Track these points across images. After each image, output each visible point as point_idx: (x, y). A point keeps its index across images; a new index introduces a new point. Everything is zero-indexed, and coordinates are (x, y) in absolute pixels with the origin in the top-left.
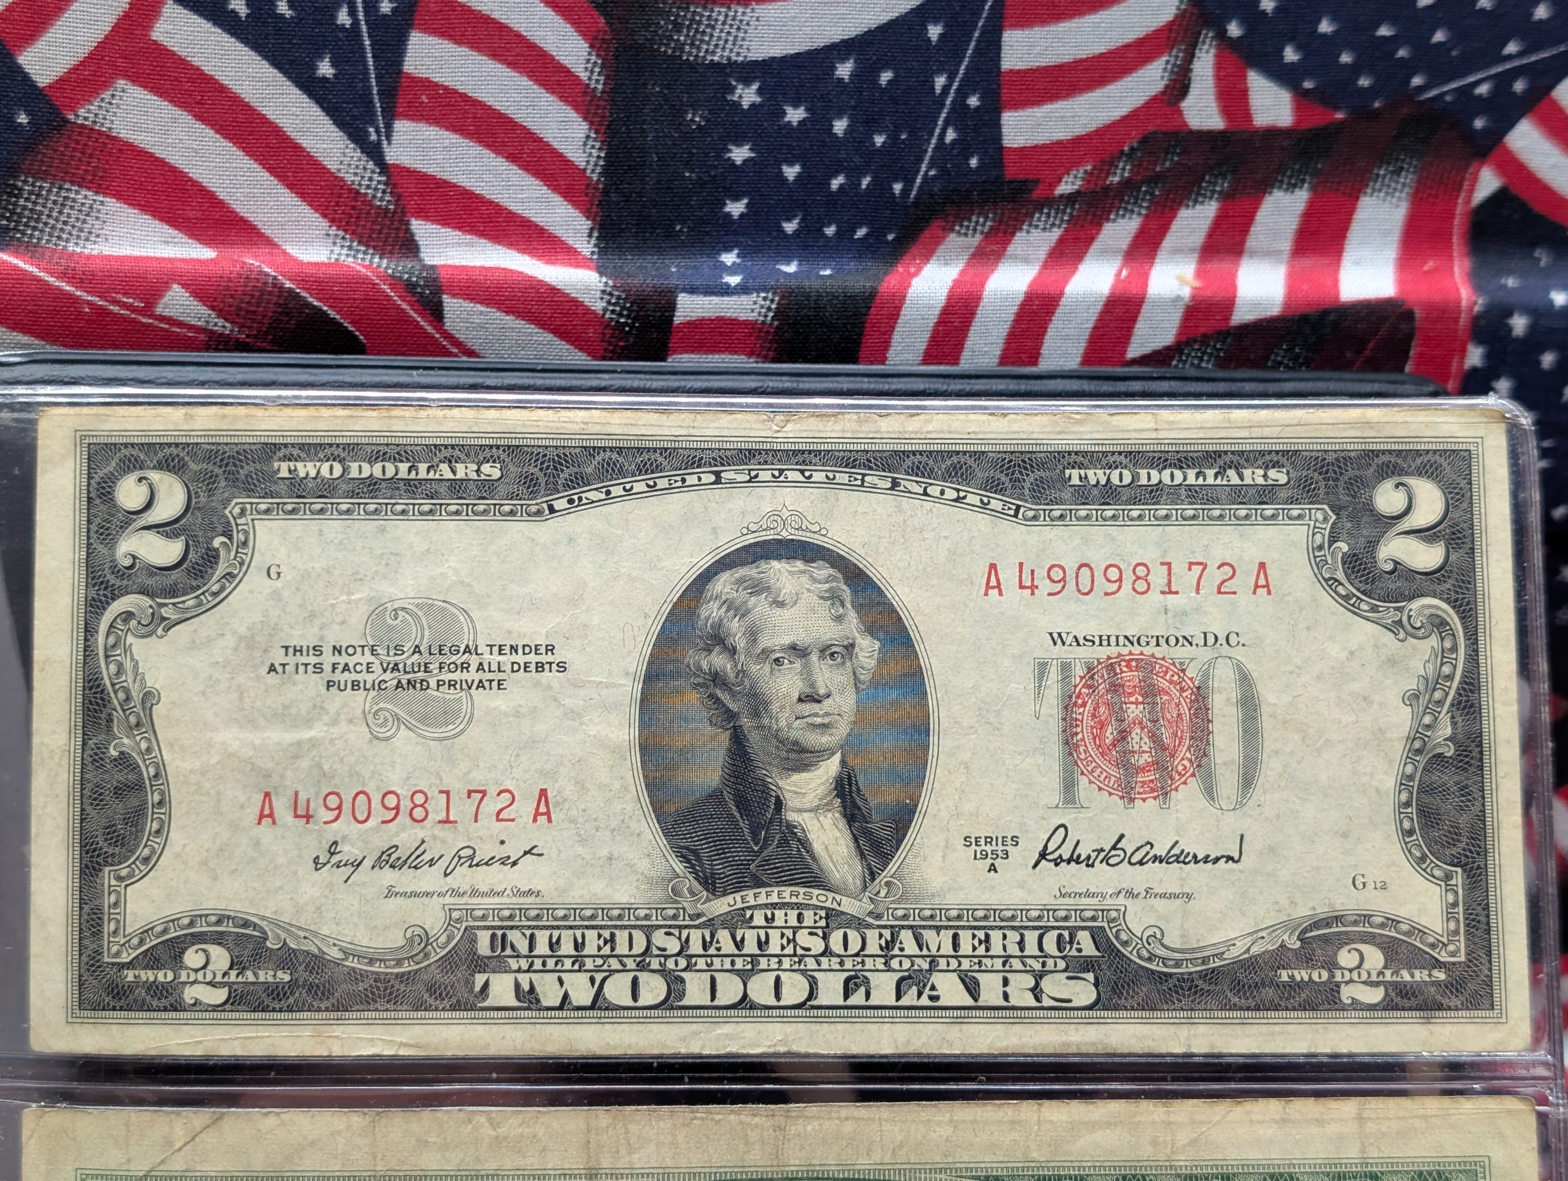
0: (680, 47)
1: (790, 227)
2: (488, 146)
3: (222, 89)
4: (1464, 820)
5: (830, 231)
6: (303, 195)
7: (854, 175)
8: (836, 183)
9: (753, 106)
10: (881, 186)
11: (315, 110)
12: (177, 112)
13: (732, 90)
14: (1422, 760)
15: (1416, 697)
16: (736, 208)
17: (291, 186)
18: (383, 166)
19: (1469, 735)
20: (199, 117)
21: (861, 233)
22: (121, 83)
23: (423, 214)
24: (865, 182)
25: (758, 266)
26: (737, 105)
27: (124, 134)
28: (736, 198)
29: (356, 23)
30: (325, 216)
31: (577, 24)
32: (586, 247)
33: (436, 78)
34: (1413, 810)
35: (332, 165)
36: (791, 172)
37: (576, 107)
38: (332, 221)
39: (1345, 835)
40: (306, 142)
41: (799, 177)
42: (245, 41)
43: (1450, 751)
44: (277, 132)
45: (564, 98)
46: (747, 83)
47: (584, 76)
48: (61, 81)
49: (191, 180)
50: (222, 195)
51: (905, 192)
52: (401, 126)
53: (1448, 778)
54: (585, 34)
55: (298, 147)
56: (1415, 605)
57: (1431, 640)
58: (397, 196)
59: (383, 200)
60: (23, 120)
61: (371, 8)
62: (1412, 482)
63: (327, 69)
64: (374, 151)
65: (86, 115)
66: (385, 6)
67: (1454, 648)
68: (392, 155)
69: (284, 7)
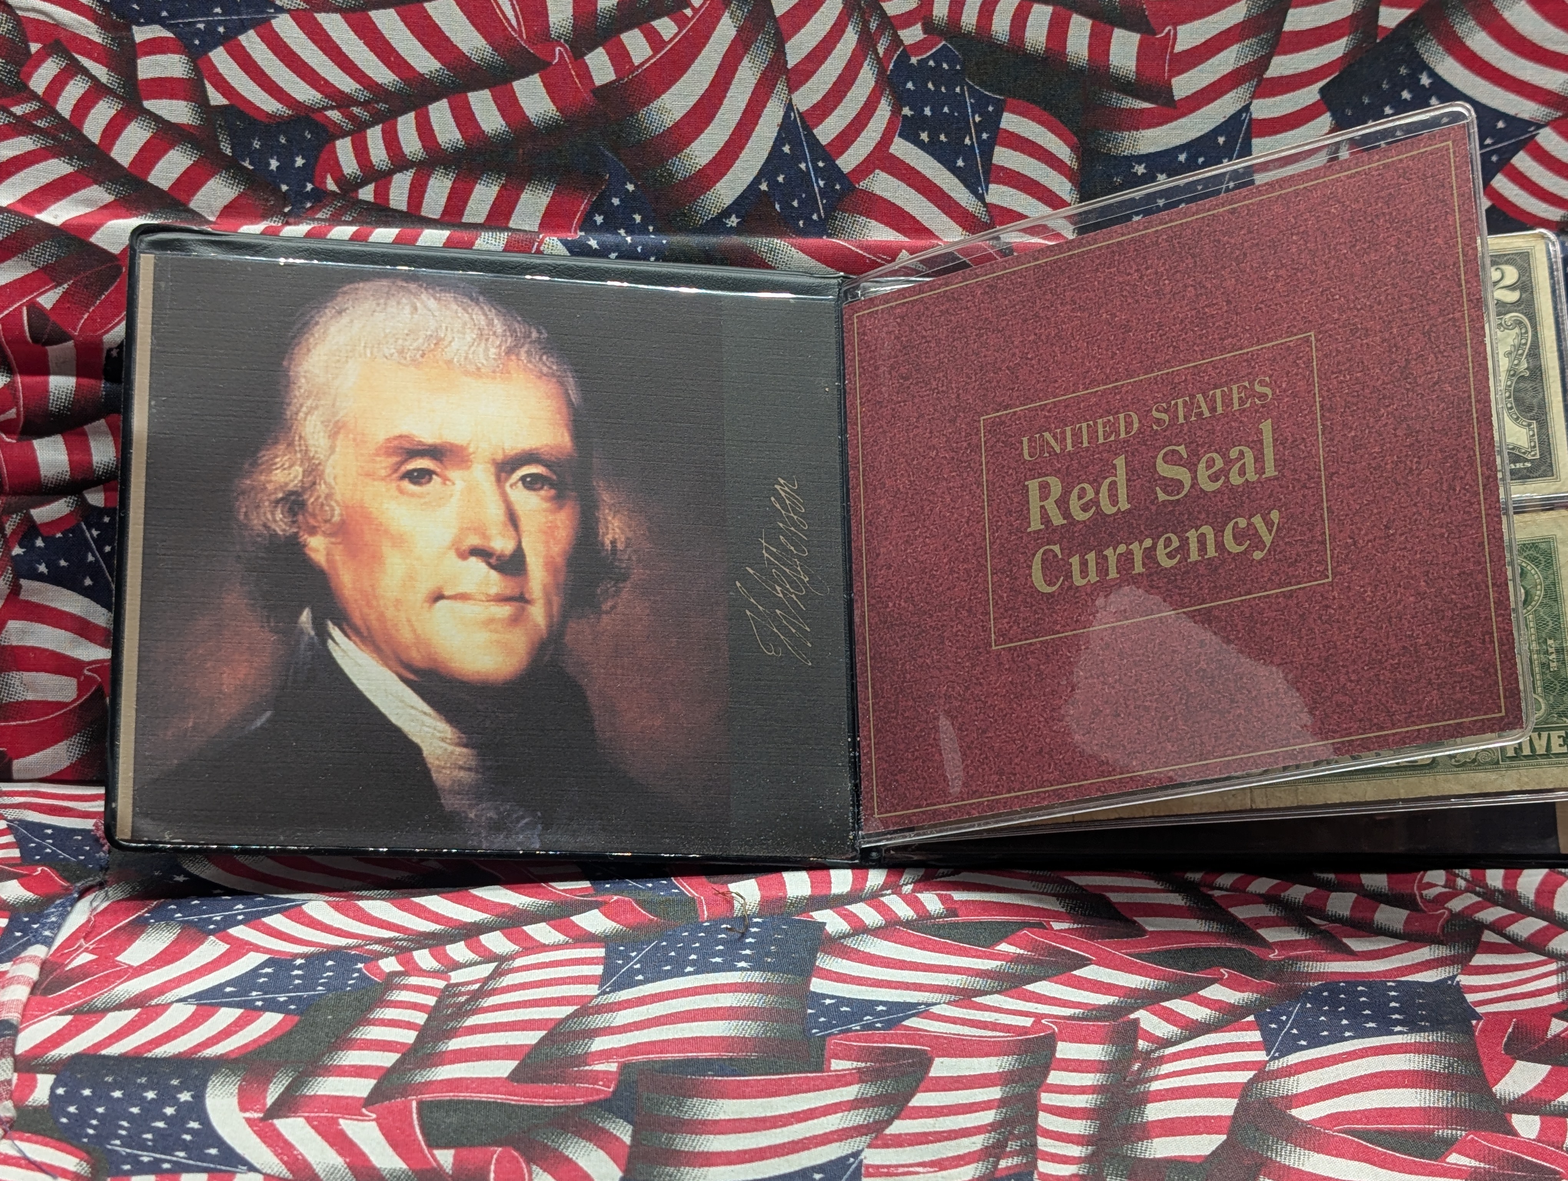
0: (1110, 149)
2: (1029, 194)
3: (918, 172)
4: (1535, 401)
6: (951, 217)
9: (1143, 174)
11: (956, 181)
12: (900, 183)
13: (1133, 167)
14: (1515, 379)
15: (1510, 353)
16: (1137, 219)
17: (946, 213)
18: (986, 205)
19: (1535, 367)
20: (909, 185)
22: (877, 171)
23: (1002, 224)
26: (1136, 173)
27: (878, 193)
28: (1136, 215)
29: (973, 143)
30: (961, 227)
31: (1065, 141)
33: (1006, 165)
34: (1512, 399)
35: (963, 204)
36: (1161, 202)
37: (1066, 177)
38: (964, 229)
40: (953, 195)
41: (1164, 204)
42: (927, 152)
43: (1527, 374)
44: (941, 190)
45: (1061, 173)
46: (1140, 164)
47: (1069, 163)
48: (854, 170)
49: (904, 211)
50: (919, 218)
52: (992, 186)
53: (1528, 385)
54: (1068, 145)
55: (949, 197)
56: (1508, 316)
57: (1517, 330)
58: (991, 217)
59: (985, 219)
60: (838, 187)
61: (979, 137)
62: (1504, 267)
63: (960, 163)
64: (981, 198)
65: (862, 185)
66: (985, 136)
67: (1526, 332)
68: (989, 199)
69: (942, 137)
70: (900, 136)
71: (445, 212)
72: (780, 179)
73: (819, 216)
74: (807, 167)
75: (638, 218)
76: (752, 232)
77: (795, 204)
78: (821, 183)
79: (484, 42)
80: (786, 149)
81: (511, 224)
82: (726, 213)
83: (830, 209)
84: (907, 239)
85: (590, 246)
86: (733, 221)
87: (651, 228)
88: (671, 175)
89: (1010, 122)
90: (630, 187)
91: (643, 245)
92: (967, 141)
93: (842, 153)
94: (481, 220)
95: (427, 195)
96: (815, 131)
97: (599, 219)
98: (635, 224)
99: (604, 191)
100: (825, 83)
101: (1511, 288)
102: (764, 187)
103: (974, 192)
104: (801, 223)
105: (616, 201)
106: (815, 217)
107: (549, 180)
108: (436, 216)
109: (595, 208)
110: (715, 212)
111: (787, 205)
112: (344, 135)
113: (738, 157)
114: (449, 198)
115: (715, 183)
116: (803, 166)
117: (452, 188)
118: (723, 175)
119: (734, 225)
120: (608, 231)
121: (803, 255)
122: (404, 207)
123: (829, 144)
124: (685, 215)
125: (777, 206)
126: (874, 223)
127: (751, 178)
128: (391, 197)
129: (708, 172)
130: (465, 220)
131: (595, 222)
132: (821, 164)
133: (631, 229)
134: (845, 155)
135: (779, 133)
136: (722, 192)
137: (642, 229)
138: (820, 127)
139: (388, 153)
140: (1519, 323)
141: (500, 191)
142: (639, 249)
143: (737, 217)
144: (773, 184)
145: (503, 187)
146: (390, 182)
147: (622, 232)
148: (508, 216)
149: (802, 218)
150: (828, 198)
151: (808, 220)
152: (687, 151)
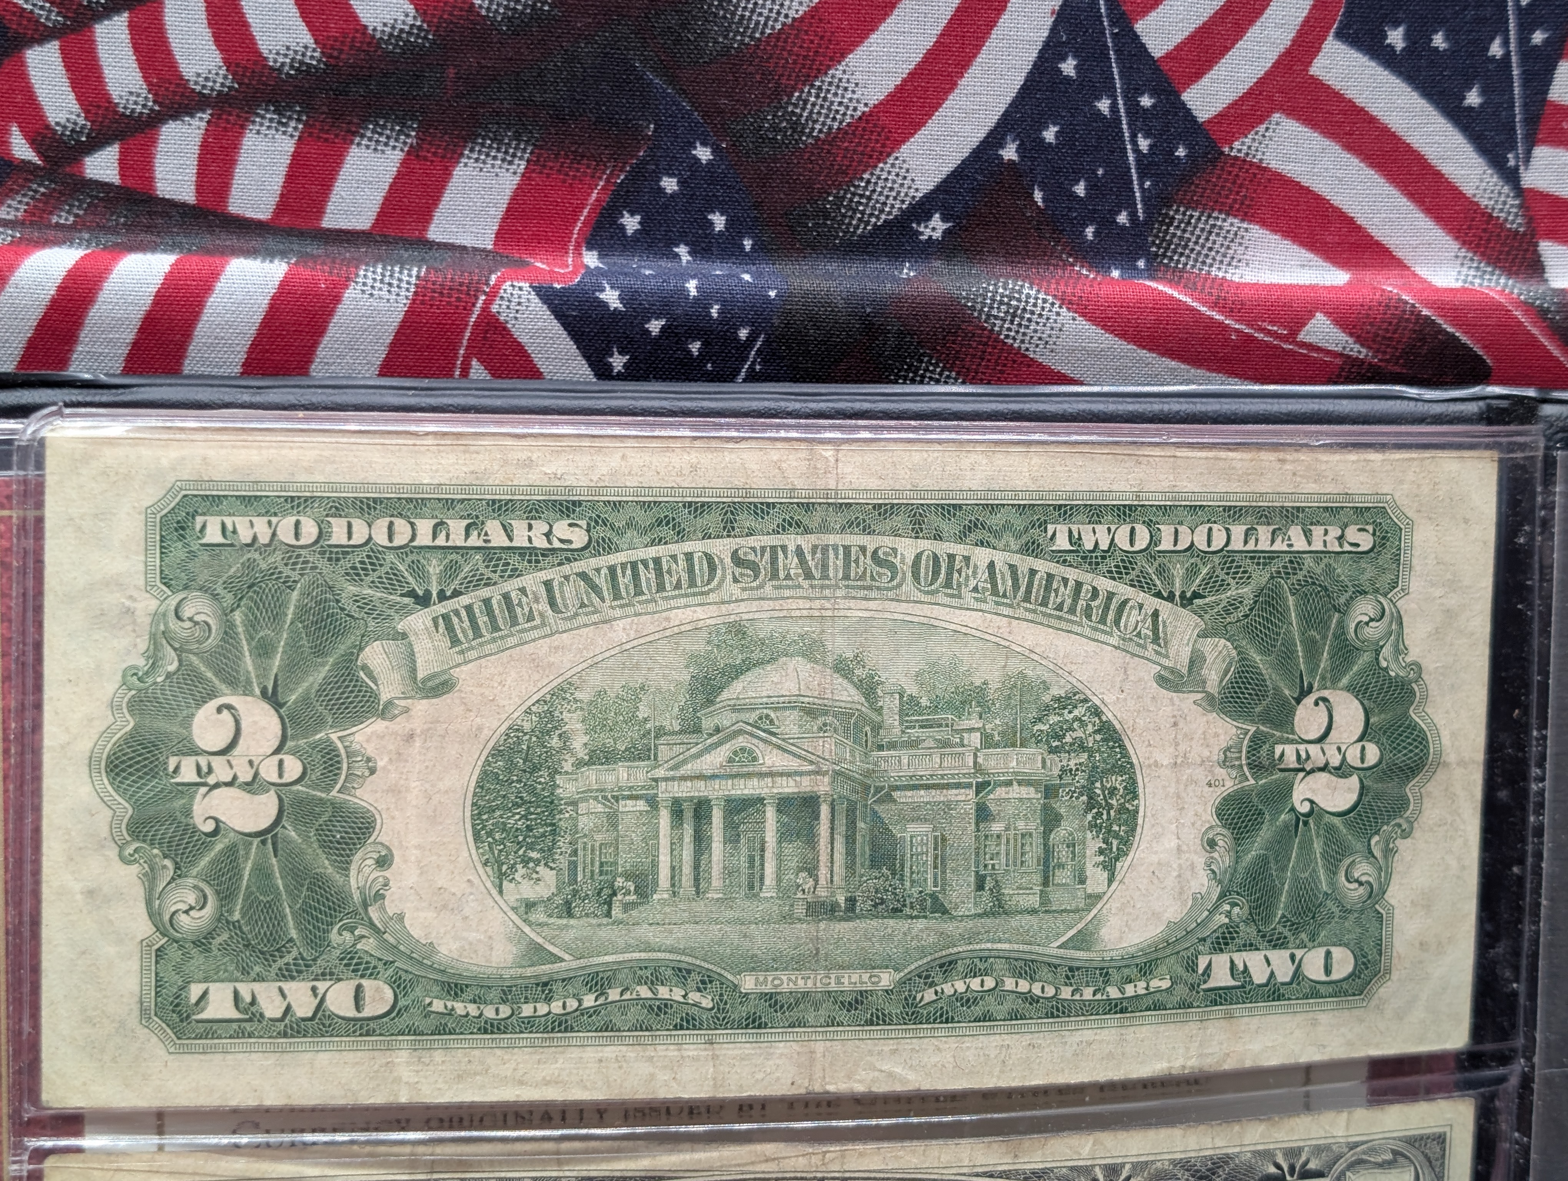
3: (1372, 120)
6: (1438, 216)
11: (1459, 137)
12: (1327, 143)
17: (1427, 208)
18: (1521, 192)
20: (1346, 148)
22: (1275, 119)
23: (1553, 235)
27: (1274, 165)
29: (1507, 53)
30: (1457, 238)
35: (1468, 190)
38: (1464, 243)
40: (1447, 169)
42: (1399, 75)
44: (1419, 157)
48: (1222, 115)
49: (1332, 206)
50: (1360, 221)
52: (1540, 151)
55: (1438, 175)
58: (1530, 220)
59: (1516, 224)
60: (1181, 152)
61: (1524, 39)
63: (1473, 98)
64: (1511, 177)
65: (1239, 147)
66: (1538, 37)
68: (1530, 180)
69: (1439, 41)
70: (1339, 35)
71: (284, 205)
72: (1050, 135)
73: (1133, 215)
74: (1114, 107)
75: (719, 221)
76: (977, 251)
77: (1080, 189)
78: (1144, 144)
80: (1069, 67)
81: (434, 233)
82: (920, 210)
83: (1160, 202)
85: (604, 305)
86: (935, 228)
87: (748, 244)
88: (797, 127)
90: (703, 154)
91: (724, 302)
92: (1496, 49)
93: (1198, 75)
94: (363, 221)
96: (1139, 27)
97: (631, 223)
98: (711, 235)
99: (643, 162)
102: (1010, 153)
103: (1497, 161)
104: (1090, 232)
105: (670, 184)
106: (1122, 218)
107: (517, 137)
108: (264, 215)
109: (623, 199)
110: (895, 208)
111: (1059, 193)
112: (41, 35)
113: (953, 85)
114: (289, 177)
115: (898, 143)
116: (1104, 105)
117: (296, 156)
118: (917, 125)
119: (937, 235)
120: (649, 249)
122: (187, 194)
123: (1168, 56)
124: (826, 215)
125: (1038, 196)
126: (1256, 230)
127: (981, 134)
128: (158, 174)
129: (884, 119)
130: (326, 223)
131: (622, 228)
132: (1146, 101)
133: (705, 246)
134: (1205, 81)
135: (1054, 30)
136: (914, 166)
137: (726, 248)
138: (1153, 16)
139: (145, 78)
141: (404, 163)
142: (714, 311)
143: (944, 219)
144: (1031, 146)
145: (413, 152)
146: (153, 141)
147: (682, 250)
148: (425, 216)
149: (1092, 221)
150: (1157, 178)
151: (1106, 223)
152: (837, 72)
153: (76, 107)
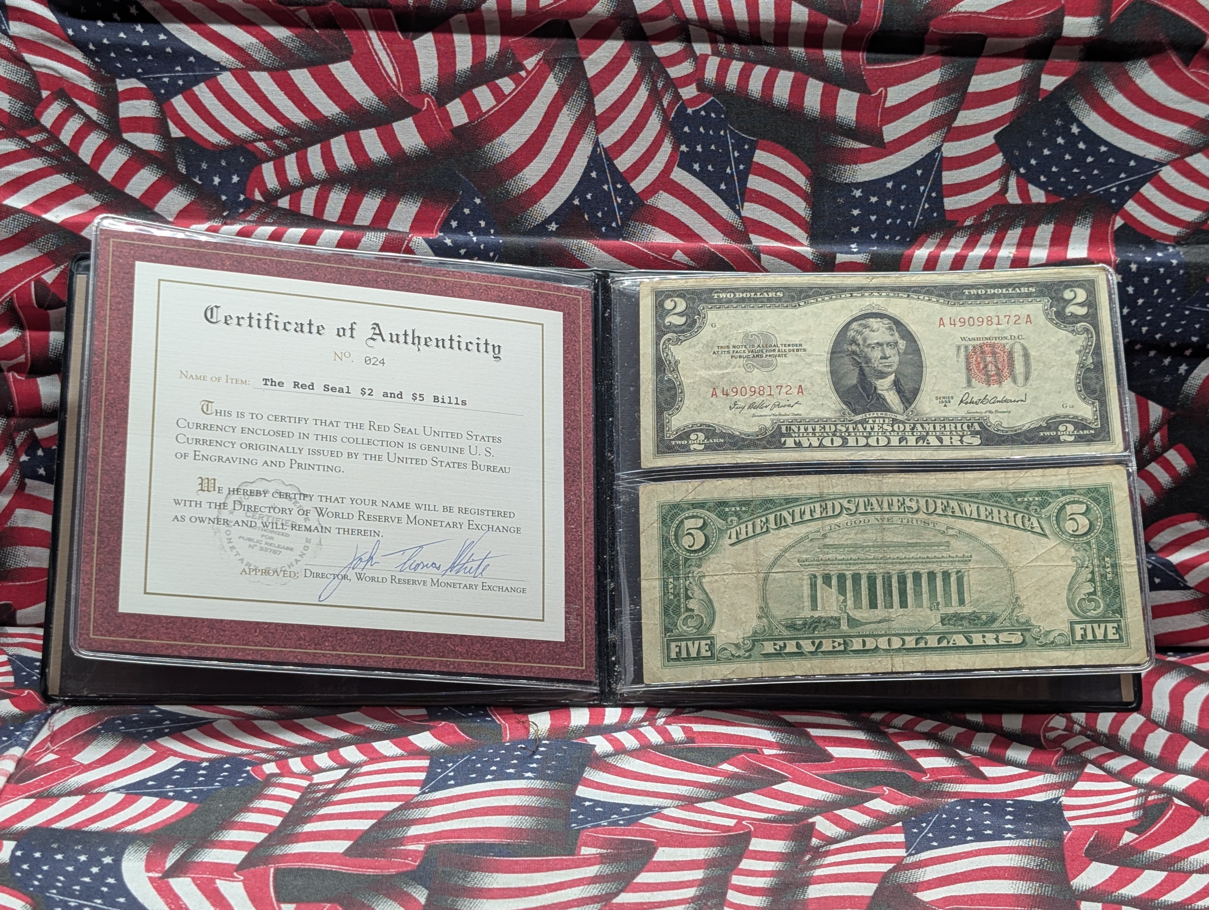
0: (835, 178)
1: (874, 236)
2: (773, 210)
3: (691, 193)
4: (1098, 386)
5: (887, 237)
6: (716, 227)
7: (895, 219)
8: (888, 222)
9: (860, 197)
10: (904, 222)
11: (720, 200)
12: (678, 200)
13: (853, 191)
14: (1083, 370)
15: (1080, 351)
16: (855, 230)
17: (711, 224)
18: (741, 218)
19: (1098, 361)
20: (684, 202)
21: (898, 238)
22: (661, 192)
23: (753, 232)
24: (898, 221)
25: (863, 248)
26: (854, 196)
27: (661, 207)
28: (855, 227)
29: (732, 172)
30: (722, 232)
31: (802, 172)
32: (806, 243)
33: (757, 189)
34: (1081, 384)
35: (725, 216)
36: (873, 218)
37: (802, 197)
38: (725, 235)
39: (1059, 392)
40: (717, 210)
41: (876, 220)
42: (698, 178)
43: (1092, 366)
44: (708, 206)
45: (798, 194)
46: (857, 189)
47: (804, 187)
48: (643, 191)
49: (681, 222)
50: (691, 227)
51: (912, 225)
52: (746, 204)
53: (1092, 374)
54: (804, 175)
55: (714, 211)
56: (1079, 325)
57: (1085, 335)
58: (745, 227)
59: (741, 228)
60: (631, 203)
61: (737, 168)
62: (1076, 289)
63: (723, 186)
64: (738, 213)
65: (650, 202)
66: (741, 167)
67: (1092, 337)
68: (744, 213)
69: (710, 168)
70: (678, 166)
71: (341, 217)
72: (589, 196)
73: (617, 224)
74: (609, 188)
75: (483, 223)
76: (568, 235)
77: (600, 215)
78: (619, 200)
79: (372, 94)
80: (594, 174)
81: (390, 227)
82: (548, 221)
83: (626, 219)
84: (682, 242)
85: (446, 244)
86: (553, 227)
87: (492, 231)
88: (508, 192)
89: (761, 157)
90: (478, 201)
91: (485, 244)
92: (728, 171)
93: (635, 178)
94: (367, 223)
95: (328, 205)
96: (615, 162)
97: (454, 224)
98: (480, 228)
99: (458, 204)
100: (624, 127)
101: (1081, 304)
102: (576, 202)
103: (733, 208)
104: (603, 229)
105: (467, 211)
106: (614, 225)
107: (418, 195)
108: (335, 220)
109: (451, 216)
110: (540, 220)
111: (593, 216)
112: (268, 160)
113: (557, 180)
114: (344, 207)
115: (541, 198)
116: (605, 187)
117: (346, 200)
118: (546, 193)
119: (554, 229)
120: (460, 233)
121: (603, 253)
122: (311, 213)
123: (625, 171)
124: (517, 221)
125: (586, 217)
126: (657, 230)
127: (567, 195)
128: (302, 206)
129: (535, 190)
130: (355, 223)
131: (451, 226)
132: (619, 186)
133: (478, 232)
134: (637, 180)
135: (588, 162)
136: (545, 205)
137: (485, 232)
138: (619, 159)
139: (300, 174)
140: (1087, 330)
141: (381, 203)
142: (482, 247)
143: (556, 224)
144: (583, 200)
145: (384, 200)
146: (301, 195)
147: (471, 233)
148: (387, 220)
149: (604, 225)
150: (624, 211)
151: (609, 226)
152: (520, 175)
153: (277, 183)
